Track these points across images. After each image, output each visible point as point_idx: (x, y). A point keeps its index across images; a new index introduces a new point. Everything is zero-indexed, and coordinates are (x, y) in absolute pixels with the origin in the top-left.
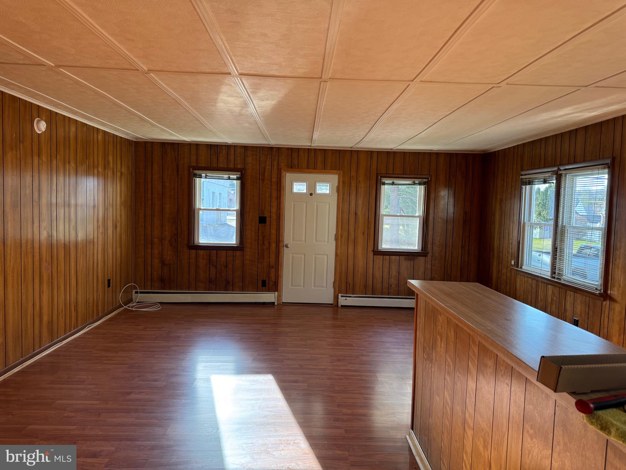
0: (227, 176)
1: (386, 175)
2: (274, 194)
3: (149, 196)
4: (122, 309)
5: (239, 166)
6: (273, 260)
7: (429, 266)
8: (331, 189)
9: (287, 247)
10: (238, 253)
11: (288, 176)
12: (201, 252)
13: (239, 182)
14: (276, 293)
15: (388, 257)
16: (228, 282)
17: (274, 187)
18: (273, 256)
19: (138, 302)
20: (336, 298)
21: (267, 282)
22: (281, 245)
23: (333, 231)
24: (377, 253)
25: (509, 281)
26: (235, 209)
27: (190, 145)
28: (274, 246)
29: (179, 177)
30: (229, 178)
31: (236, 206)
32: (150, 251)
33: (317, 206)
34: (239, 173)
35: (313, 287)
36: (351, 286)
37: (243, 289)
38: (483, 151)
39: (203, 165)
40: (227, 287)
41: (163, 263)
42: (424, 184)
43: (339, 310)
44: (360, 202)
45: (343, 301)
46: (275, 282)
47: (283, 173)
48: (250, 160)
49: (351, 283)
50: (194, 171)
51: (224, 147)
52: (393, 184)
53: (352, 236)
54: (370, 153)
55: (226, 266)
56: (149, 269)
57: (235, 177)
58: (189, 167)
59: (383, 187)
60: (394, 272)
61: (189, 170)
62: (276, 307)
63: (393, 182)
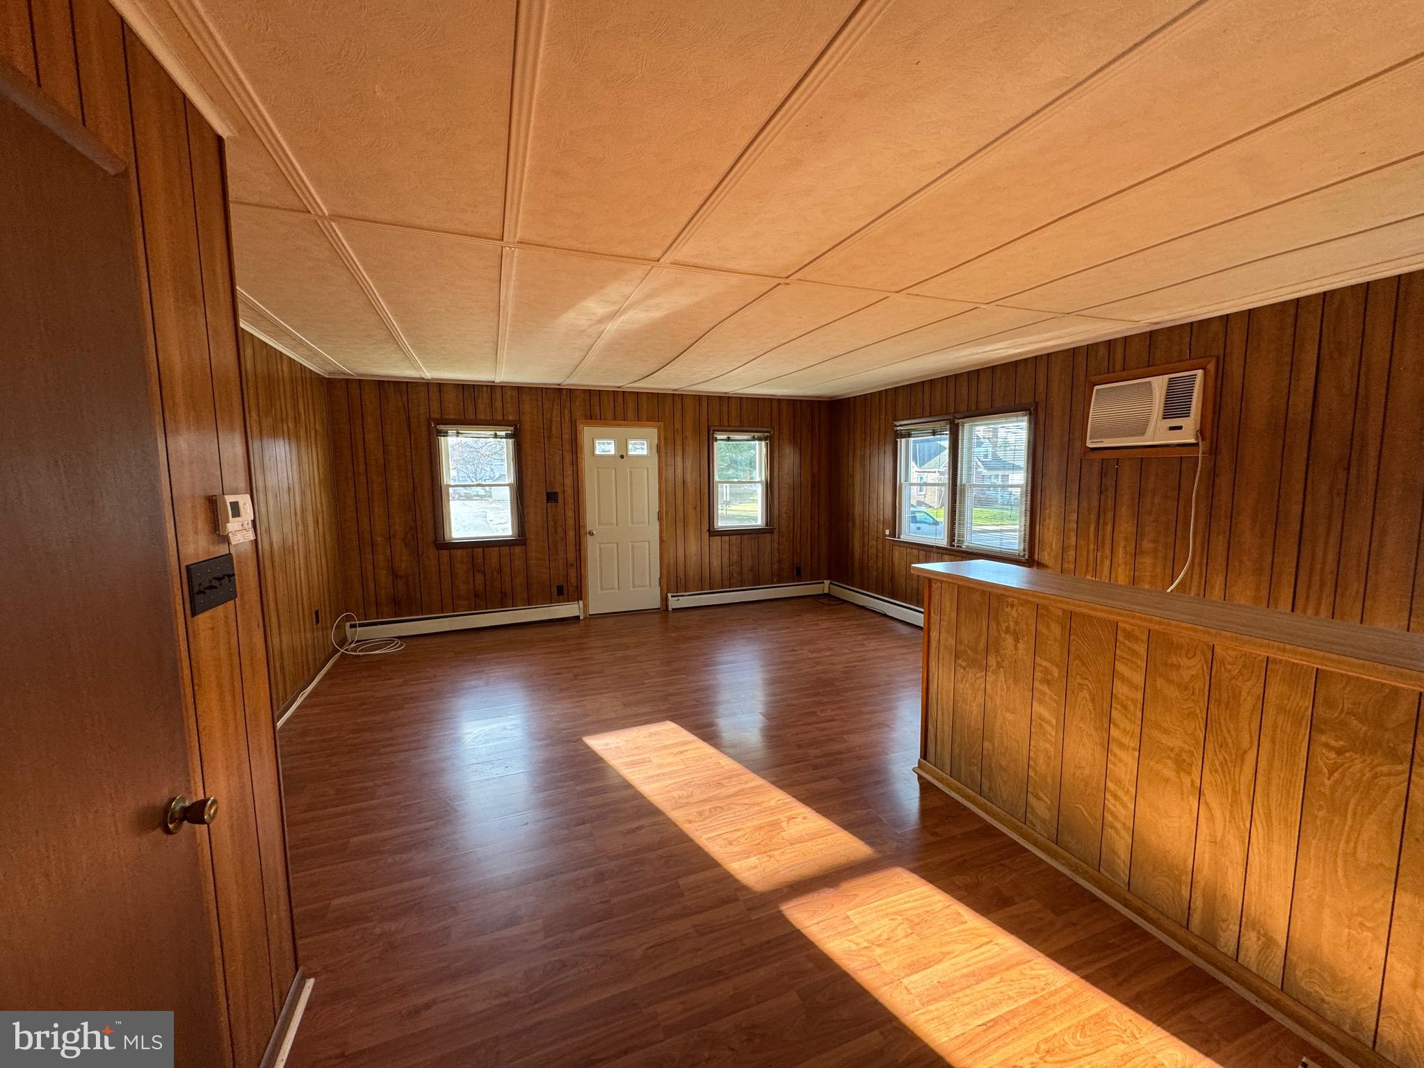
0: (492, 433)
1: (720, 428)
2: (568, 459)
3: (362, 467)
4: (339, 654)
5: (511, 418)
6: (571, 556)
7: (776, 545)
8: (650, 447)
9: (591, 534)
10: (518, 550)
11: (587, 432)
12: (459, 552)
13: (511, 441)
14: (581, 602)
15: (727, 538)
16: (504, 595)
17: (567, 447)
18: (571, 549)
19: (357, 641)
20: (665, 600)
21: (565, 588)
22: (582, 532)
23: (655, 508)
24: (713, 533)
25: (881, 555)
26: (507, 482)
27: (427, 385)
28: (571, 534)
29: (412, 435)
30: (496, 436)
31: (510, 479)
32: (369, 557)
33: (631, 472)
34: (512, 428)
35: (599, 591)
36: (683, 581)
37: (529, 602)
38: (831, 397)
39: (452, 417)
40: (503, 601)
41: (395, 574)
42: (766, 439)
43: (670, 615)
44: (689, 465)
45: (674, 603)
46: (577, 588)
47: (580, 427)
48: (527, 408)
49: (683, 577)
50: (438, 427)
51: (485, 388)
52: (728, 439)
53: (680, 513)
54: (698, 398)
55: (500, 571)
56: (372, 586)
57: (503, 433)
58: (429, 420)
59: (715, 443)
60: (735, 557)
61: (429, 425)
62: (582, 623)
63: (729, 438)
